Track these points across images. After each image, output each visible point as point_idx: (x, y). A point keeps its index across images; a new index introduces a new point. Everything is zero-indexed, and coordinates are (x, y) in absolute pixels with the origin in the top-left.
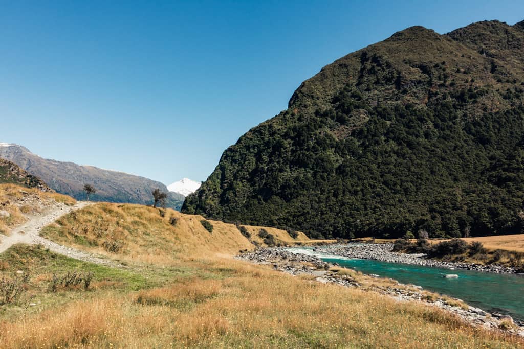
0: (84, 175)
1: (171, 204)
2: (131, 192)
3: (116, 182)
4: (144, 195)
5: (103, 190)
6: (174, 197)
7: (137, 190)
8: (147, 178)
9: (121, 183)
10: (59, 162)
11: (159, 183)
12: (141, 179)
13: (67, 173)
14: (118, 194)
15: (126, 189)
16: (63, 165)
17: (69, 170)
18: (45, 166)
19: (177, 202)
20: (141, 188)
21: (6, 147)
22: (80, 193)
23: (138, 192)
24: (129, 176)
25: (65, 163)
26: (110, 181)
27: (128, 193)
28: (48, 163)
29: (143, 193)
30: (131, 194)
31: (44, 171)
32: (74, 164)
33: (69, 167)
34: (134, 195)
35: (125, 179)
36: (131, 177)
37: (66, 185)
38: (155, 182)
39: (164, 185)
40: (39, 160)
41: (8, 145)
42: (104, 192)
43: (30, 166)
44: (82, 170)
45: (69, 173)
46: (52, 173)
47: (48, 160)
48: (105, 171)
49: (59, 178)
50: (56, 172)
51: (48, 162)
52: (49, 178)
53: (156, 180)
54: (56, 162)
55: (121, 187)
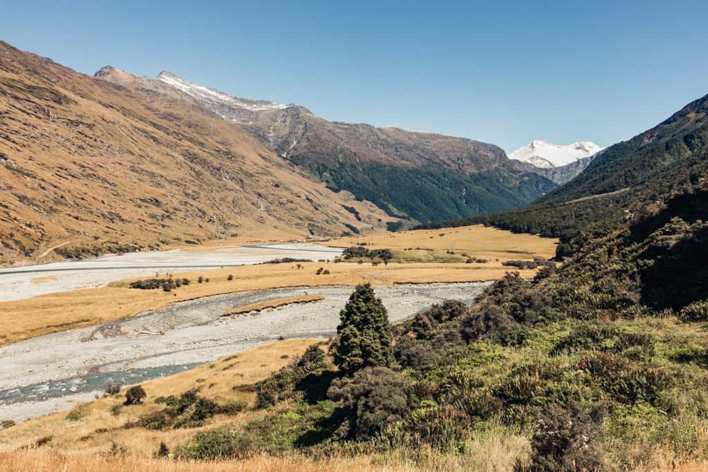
0: (381, 140)
1: (513, 177)
2: (449, 162)
3: (427, 148)
4: (468, 165)
5: (408, 160)
6: (517, 167)
7: (458, 159)
8: (473, 139)
9: (434, 149)
10: (348, 124)
11: (493, 146)
12: (465, 141)
13: (358, 139)
14: (429, 165)
15: (441, 158)
16: (353, 129)
17: (361, 135)
18: (329, 131)
19: (521, 174)
20: (464, 155)
21: (283, 110)
22: (371, 165)
23: (460, 161)
24: (446, 137)
25: (356, 125)
26: (417, 147)
27: (445, 163)
28: (334, 127)
29: (467, 161)
30: (449, 165)
31: (324, 137)
32: (367, 125)
33: (362, 131)
34: (453, 165)
35: (439, 143)
36: (450, 140)
37: (353, 154)
38: (486, 144)
39: (500, 149)
40: (323, 124)
41: (285, 107)
42: (409, 163)
43: (306, 130)
44: (379, 134)
45: (361, 139)
46: (337, 139)
47: (336, 123)
48: (412, 133)
49: (346, 146)
50: (344, 138)
51: (334, 125)
52: (330, 147)
53: (488, 142)
54: (345, 124)
55: (434, 155)
